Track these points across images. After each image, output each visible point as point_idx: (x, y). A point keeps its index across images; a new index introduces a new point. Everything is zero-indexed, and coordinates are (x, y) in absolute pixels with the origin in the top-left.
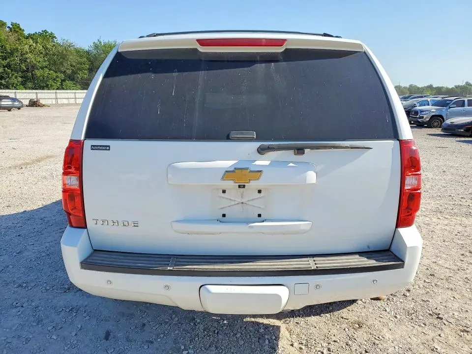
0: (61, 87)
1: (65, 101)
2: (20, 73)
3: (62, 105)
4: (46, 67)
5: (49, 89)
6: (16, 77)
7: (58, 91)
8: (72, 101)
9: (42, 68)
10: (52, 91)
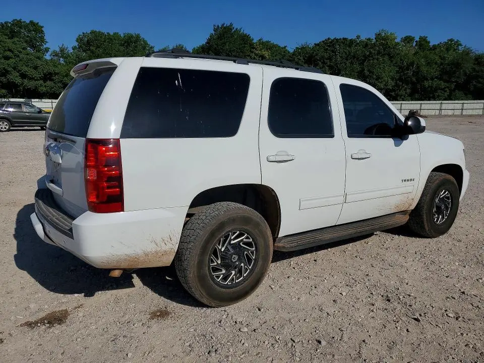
0: (449, 98)
1: (450, 113)
2: (410, 85)
3: (446, 116)
4: (436, 78)
5: (435, 100)
6: (405, 90)
7: (444, 102)
8: (458, 113)
9: (432, 79)
10: (438, 102)
